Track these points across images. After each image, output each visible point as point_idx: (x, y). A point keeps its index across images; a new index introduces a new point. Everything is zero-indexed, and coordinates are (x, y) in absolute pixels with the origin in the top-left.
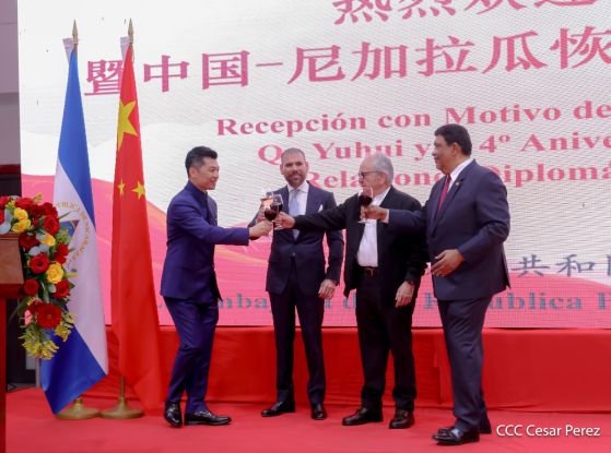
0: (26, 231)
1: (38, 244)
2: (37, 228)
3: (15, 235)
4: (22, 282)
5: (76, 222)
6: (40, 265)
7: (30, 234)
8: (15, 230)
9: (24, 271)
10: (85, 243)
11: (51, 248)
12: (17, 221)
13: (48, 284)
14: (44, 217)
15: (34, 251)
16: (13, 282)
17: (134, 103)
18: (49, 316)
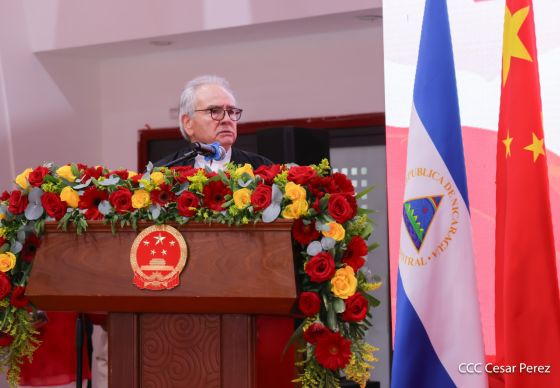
0: (302, 217)
1: (319, 237)
2: (318, 213)
3: (286, 224)
4: (295, 296)
5: (438, 200)
6: (321, 269)
7: (306, 222)
8: (287, 217)
9: (299, 278)
10: (453, 230)
11: (338, 244)
12: (289, 202)
13: (333, 299)
14: (328, 196)
15: (314, 249)
16: (283, 295)
17: (526, 10)
18: (334, 351)
